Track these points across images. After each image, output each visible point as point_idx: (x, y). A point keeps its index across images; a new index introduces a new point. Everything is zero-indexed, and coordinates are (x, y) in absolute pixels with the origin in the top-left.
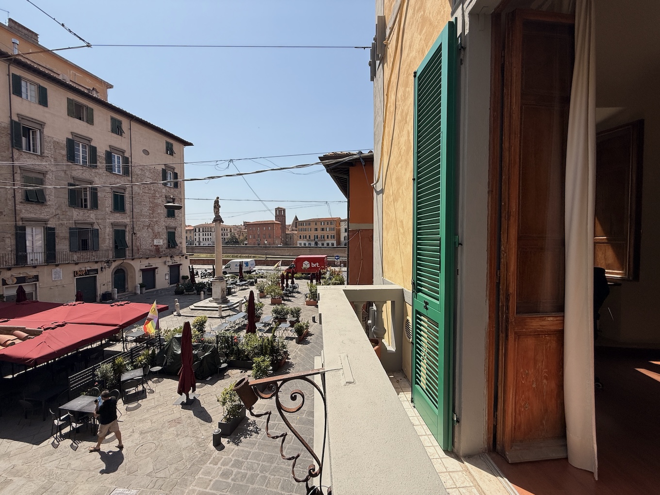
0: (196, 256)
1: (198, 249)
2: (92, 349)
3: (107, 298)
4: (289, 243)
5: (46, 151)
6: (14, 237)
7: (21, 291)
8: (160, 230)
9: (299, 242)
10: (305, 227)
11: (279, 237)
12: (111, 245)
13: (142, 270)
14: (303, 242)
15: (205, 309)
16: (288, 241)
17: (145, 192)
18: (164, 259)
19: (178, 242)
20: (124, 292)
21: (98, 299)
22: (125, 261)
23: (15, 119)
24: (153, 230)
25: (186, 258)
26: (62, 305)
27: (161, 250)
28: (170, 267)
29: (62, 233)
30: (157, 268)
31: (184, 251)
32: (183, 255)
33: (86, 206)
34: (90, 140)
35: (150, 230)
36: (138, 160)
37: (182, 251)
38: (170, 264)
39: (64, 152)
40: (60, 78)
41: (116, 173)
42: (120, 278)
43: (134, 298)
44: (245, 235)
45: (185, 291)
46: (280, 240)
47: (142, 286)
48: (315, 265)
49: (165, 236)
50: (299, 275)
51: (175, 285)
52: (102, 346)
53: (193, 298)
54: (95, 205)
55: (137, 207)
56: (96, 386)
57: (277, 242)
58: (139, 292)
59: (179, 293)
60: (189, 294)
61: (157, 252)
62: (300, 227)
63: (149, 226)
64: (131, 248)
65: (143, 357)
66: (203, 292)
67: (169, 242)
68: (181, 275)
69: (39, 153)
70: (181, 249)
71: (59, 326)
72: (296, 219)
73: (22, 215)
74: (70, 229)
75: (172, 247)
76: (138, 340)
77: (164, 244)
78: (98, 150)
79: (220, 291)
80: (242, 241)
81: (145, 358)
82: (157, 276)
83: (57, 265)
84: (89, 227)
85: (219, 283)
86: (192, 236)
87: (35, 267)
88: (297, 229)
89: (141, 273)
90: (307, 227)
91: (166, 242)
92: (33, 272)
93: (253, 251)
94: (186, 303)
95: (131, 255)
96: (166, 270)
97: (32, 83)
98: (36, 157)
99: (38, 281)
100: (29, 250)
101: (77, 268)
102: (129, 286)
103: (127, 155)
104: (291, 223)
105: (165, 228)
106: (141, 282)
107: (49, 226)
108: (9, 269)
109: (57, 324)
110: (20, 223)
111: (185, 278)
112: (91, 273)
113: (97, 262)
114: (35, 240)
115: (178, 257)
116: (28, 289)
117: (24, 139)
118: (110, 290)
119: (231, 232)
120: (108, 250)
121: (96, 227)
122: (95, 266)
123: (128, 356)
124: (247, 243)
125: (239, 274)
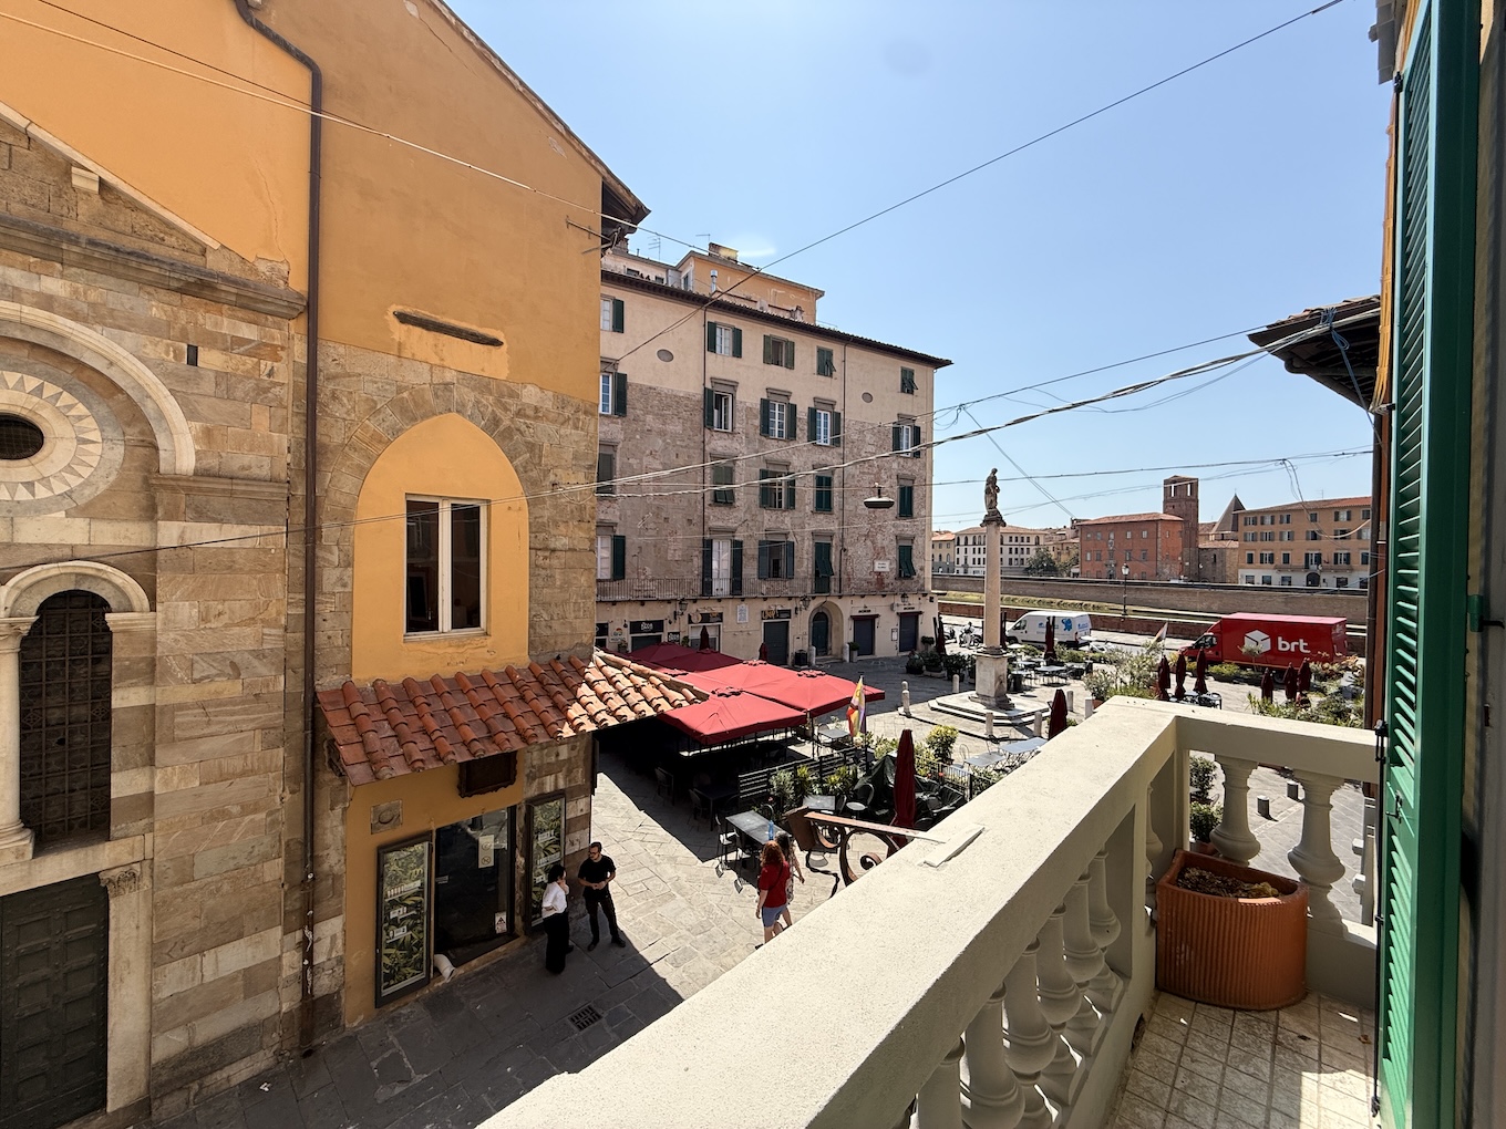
0: (953, 596)
1: (962, 582)
2: (773, 741)
3: (800, 661)
4: (1208, 574)
5: (738, 425)
6: (701, 555)
7: (704, 633)
8: (885, 543)
9: (1243, 573)
10: (1268, 528)
11: (1175, 559)
12: (810, 570)
13: (855, 618)
14: (1258, 574)
15: (958, 713)
16: (1203, 571)
17: (863, 473)
18: (890, 600)
19: (916, 567)
20: (826, 654)
21: (790, 660)
22: (828, 599)
23: (709, 386)
24: (873, 542)
25: (931, 600)
26: (741, 661)
27: (886, 581)
28: (901, 615)
29: (751, 549)
30: (877, 616)
31: (928, 586)
32: (925, 595)
33: (780, 506)
34: (787, 395)
35: (869, 543)
36: (856, 414)
37: (923, 585)
38: (901, 610)
39: (757, 422)
40: (757, 307)
41: (822, 443)
42: (821, 627)
43: (837, 669)
44: (1073, 552)
45: (924, 668)
46: (1178, 566)
47: (853, 647)
48: (1291, 647)
49: (894, 555)
50: (1226, 669)
51: (908, 653)
52: (787, 741)
53: (937, 687)
54: (792, 504)
55: (850, 500)
56: (771, 803)
57: (1167, 571)
58: (847, 658)
59: (913, 670)
60: (931, 677)
61: (879, 587)
62: (1251, 529)
63: (867, 536)
64: (837, 577)
65: (837, 778)
66: (957, 676)
67: (900, 567)
68: (920, 636)
69: (730, 430)
70: (921, 582)
71: (734, 693)
72: (1237, 504)
73: (711, 524)
74: (761, 543)
75: (906, 577)
76: (835, 745)
77: (891, 569)
78: (799, 409)
79: (993, 680)
80: (1066, 567)
81: (840, 781)
82: (878, 632)
83: (743, 600)
84: (782, 539)
85: (992, 661)
86: (952, 555)
87: (719, 600)
88: (1239, 535)
89: (852, 623)
90: (1277, 528)
91: (894, 566)
92: (717, 608)
93: (1093, 593)
94: (924, 693)
95: (837, 589)
96: (895, 622)
97: (727, 327)
98: (726, 436)
99: (721, 621)
100: (715, 576)
101: (765, 606)
102: (834, 644)
103: (838, 409)
104: (1217, 518)
105: (894, 539)
106: (851, 640)
107: (736, 538)
108: (695, 601)
109: (732, 690)
110: (708, 536)
111: (927, 641)
112: (782, 616)
113: (790, 598)
114: (721, 562)
115: (917, 598)
116: (712, 633)
117: (716, 411)
118: (806, 648)
119: (1037, 543)
120: (806, 578)
121: (791, 539)
122: (789, 606)
123: (815, 769)
124: (1077, 571)
125: (1045, 646)
